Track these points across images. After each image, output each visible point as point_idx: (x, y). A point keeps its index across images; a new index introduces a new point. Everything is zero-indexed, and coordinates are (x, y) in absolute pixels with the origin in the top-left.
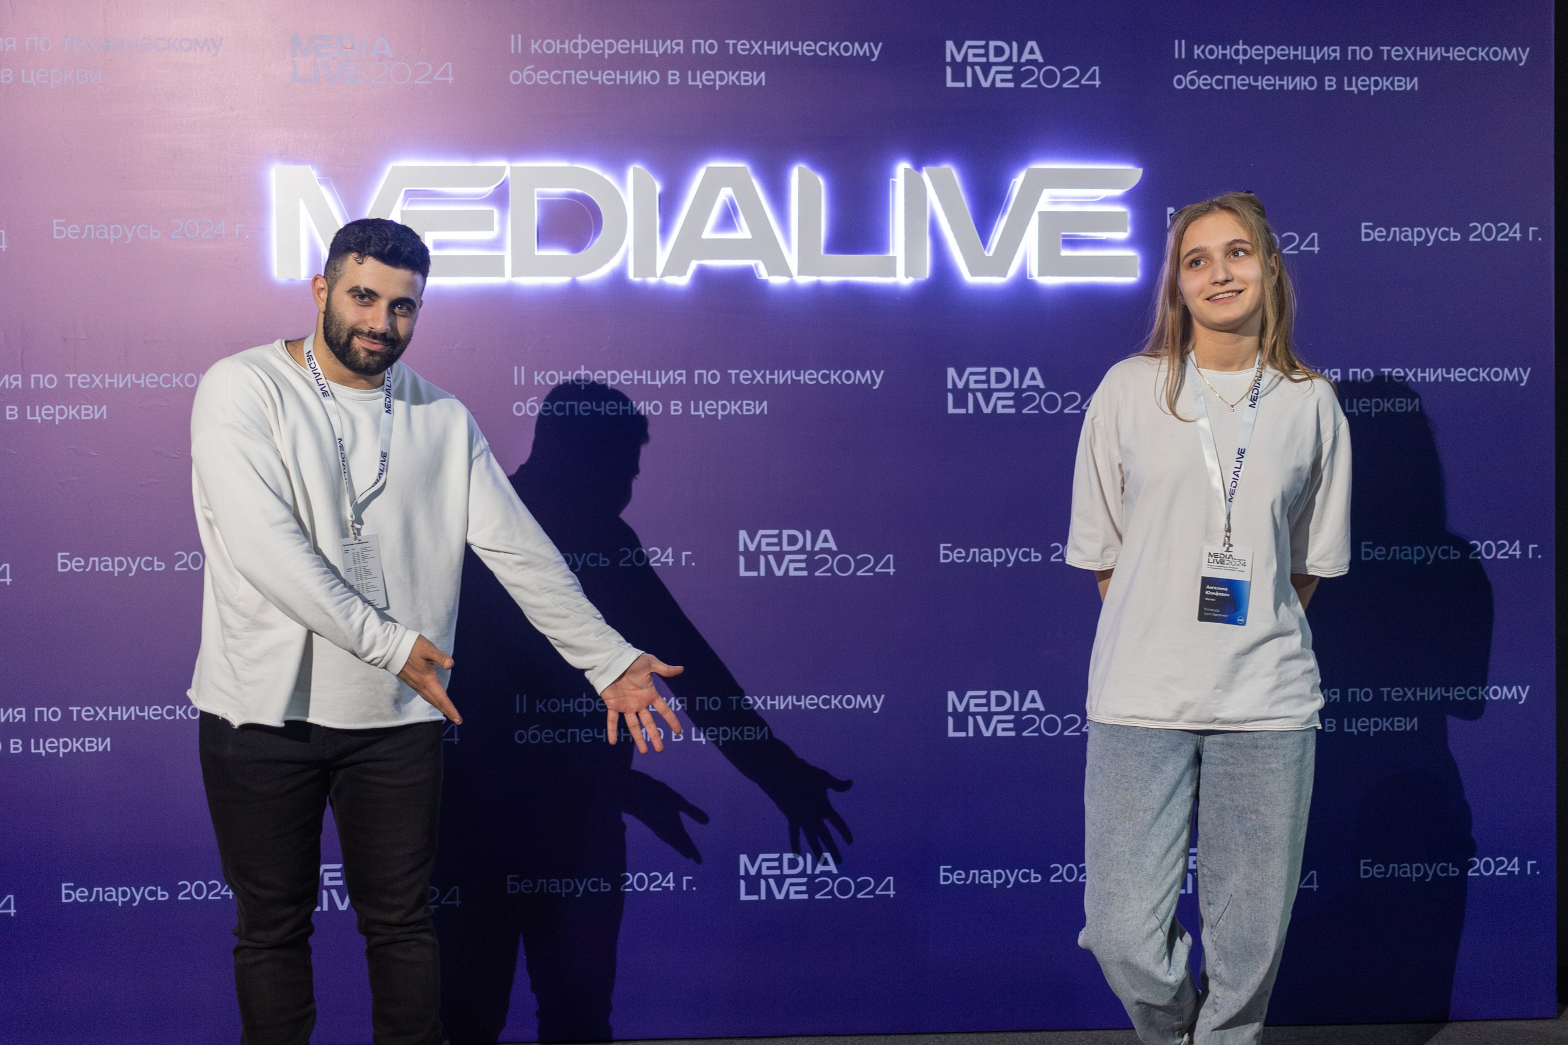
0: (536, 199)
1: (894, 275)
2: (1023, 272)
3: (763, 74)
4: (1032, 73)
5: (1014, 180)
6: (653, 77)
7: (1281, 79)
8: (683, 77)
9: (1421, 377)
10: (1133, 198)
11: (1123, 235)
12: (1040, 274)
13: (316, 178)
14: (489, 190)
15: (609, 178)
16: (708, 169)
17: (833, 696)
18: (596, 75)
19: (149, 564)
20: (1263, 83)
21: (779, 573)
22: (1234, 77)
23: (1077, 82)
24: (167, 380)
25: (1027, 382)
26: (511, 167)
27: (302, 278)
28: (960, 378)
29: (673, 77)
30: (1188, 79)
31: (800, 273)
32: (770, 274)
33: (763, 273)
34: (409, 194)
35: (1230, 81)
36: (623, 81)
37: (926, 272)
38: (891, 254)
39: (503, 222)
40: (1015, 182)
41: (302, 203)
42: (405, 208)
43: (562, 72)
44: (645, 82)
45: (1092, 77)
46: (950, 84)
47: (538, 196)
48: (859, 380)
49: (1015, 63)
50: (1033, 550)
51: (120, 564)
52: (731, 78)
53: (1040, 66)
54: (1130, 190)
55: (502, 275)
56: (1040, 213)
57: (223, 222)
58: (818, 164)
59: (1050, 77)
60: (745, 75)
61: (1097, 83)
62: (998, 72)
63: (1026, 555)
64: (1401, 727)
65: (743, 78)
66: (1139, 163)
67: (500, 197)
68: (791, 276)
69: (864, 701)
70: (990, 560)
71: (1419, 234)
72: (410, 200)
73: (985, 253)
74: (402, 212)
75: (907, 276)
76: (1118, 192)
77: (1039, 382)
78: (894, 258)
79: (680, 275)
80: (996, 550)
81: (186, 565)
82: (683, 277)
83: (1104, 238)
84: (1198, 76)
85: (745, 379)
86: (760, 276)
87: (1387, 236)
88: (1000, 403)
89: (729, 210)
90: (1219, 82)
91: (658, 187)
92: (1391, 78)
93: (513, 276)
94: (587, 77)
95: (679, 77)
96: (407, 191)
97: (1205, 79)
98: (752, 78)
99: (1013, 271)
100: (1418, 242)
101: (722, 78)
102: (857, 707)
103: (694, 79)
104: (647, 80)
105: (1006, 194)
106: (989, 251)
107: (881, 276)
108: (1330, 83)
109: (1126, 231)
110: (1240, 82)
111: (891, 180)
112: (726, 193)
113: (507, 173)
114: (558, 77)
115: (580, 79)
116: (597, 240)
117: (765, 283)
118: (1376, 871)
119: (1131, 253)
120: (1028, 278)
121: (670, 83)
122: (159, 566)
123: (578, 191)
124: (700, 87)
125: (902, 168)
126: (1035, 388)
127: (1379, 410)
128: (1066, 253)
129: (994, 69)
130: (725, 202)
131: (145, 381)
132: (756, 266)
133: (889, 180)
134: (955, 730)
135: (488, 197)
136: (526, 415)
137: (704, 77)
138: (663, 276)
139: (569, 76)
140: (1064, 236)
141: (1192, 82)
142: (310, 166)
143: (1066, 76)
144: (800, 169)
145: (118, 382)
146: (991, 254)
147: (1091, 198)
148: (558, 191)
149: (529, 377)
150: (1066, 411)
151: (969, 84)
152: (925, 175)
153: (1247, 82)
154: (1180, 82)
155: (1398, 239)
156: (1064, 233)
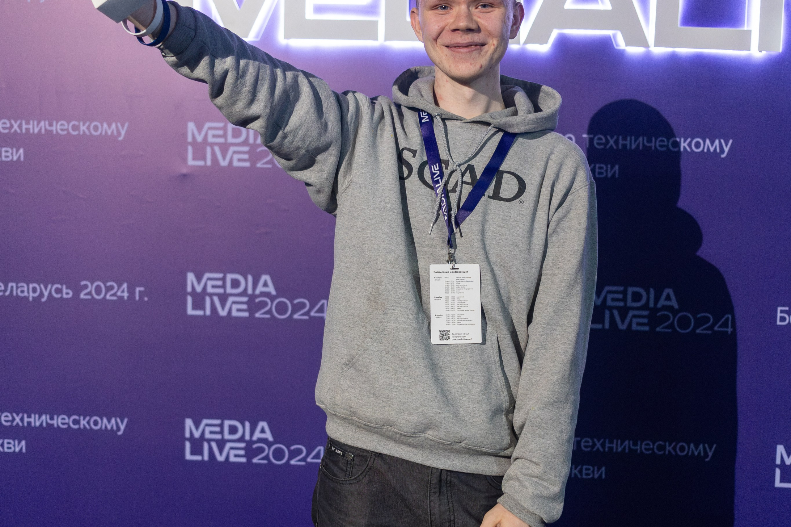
1: (748, 49)
19: (58, 291)
21: (623, 327)
24: (75, 128)
31: (657, 44)
32: (627, 45)
33: (621, 43)
37: (780, 45)
38: (746, 28)
48: (708, 148)
51: (34, 290)
55: (376, 39)
68: (647, 46)
75: (761, 49)
78: (750, 32)
79: (541, 43)
81: (90, 293)
82: (545, 45)
85: (598, 144)
86: (617, 45)
93: (386, 39)
107: (735, 49)
117: (622, 53)
122: (67, 293)
131: (58, 128)
132: (614, 36)
134: (782, 481)
138: (526, 43)
145: (34, 127)
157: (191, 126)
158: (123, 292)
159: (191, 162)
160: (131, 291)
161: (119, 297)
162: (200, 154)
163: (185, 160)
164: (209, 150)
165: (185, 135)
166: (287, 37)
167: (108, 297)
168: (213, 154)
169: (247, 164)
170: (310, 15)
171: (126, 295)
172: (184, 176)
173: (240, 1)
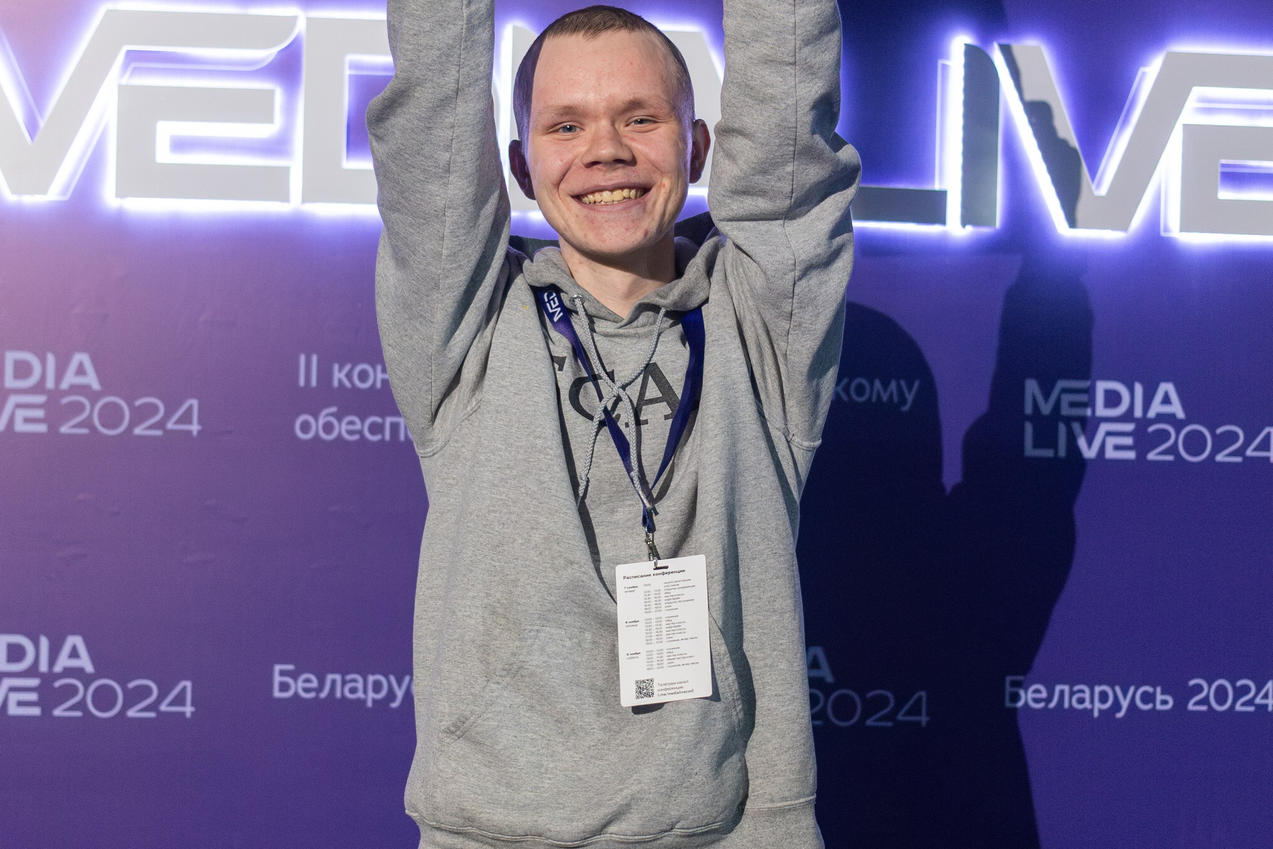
0: (347, 72)
1: (943, 222)
2: (1154, 222)
5: (1142, 70)
12: (1183, 229)
14: (268, 54)
25: (1156, 408)
26: (307, 17)
28: (1046, 396)
34: (132, 56)
37: (997, 222)
38: (937, 186)
39: (289, 110)
40: (1144, 73)
42: (124, 81)
47: (350, 69)
48: (879, 395)
50: (1159, 690)
55: (285, 198)
56: (1186, 127)
63: (1148, 698)
67: (287, 68)
70: (1087, 705)
72: (134, 68)
73: (1093, 187)
74: (121, 88)
75: (964, 223)
77: (1176, 409)
78: (943, 193)
80: (1098, 689)
88: (1111, 441)
93: (304, 201)
96: (129, 52)
99: (1138, 221)
105: (1127, 97)
106: (1098, 186)
107: (919, 222)
111: (940, 62)
113: (301, 27)
120: (1163, 234)
125: (959, 43)
126: (1169, 418)
128: (1226, 194)
133: (937, 62)
135: (266, 67)
136: (317, 438)
140: (1223, 166)
146: (1103, 191)
147: (1268, 104)
149: (325, 375)
150: (1220, 458)
156: (1223, 161)
166: (120, 194)
169: (41, 428)
170: (164, 155)
173: (32, 126)
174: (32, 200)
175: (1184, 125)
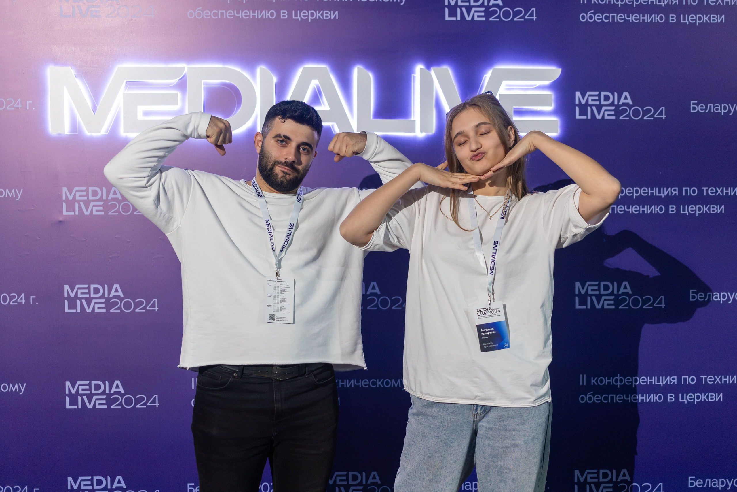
0: (203, 86)
1: (414, 132)
3: (337, 12)
4: (496, 12)
5: (485, 75)
6: (272, 14)
7: (644, 16)
8: (290, 15)
9: (726, 193)
10: (556, 86)
11: (550, 108)
13: (74, 74)
14: (175, 81)
15: (246, 74)
16: (304, 68)
17: (378, 380)
18: (238, 13)
20: (633, 18)
22: (615, 15)
23: (523, 17)
26: (188, 67)
27: (66, 133)
29: (284, 14)
30: (588, 15)
33: (337, 130)
35: (613, 17)
36: (254, 16)
37: (433, 130)
38: (412, 119)
39: (183, 100)
40: (486, 76)
41: (65, 88)
42: (126, 92)
43: (218, 11)
44: (267, 17)
45: (532, 15)
46: (447, 18)
47: (204, 85)
49: (486, 6)
52: (318, 15)
53: (500, 8)
54: (554, 82)
57: (19, 100)
58: (369, 66)
59: (506, 14)
60: (326, 13)
61: (535, 18)
62: (476, 11)
64: (713, 399)
65: (325, 15)
66: (560, 65)
67: (182, 85)
69: (396, 383)
71: (725, 108)
72: (129, 87)
74: (124, 94)
75: (421, 132)
76: (547, 83)
78: (414, 121)
83: (538, 110)
84: (594, 14)
86: (334, 132)
87: (706, 109)
89: (317, 93)
90: (607, 18)
91: (275, 79)
92: (709, 16)
94: (233, 14)
95: (287, 14)
96: (127, 82)
97: (598, 16)
98: (330, 15)
100: (724, 113)
101: (312, 15)
102: (392, 386)
103: (296, 15)
104: (268, 16)
105: (481, 83)
107: (406, 132)
108: (672, 18)
109: (552, 106)
110: (619, 18)
111: (412, 75)
112: (314, 83)
114: (216, 14)
115: (229, 16)
116: (239, 111)
118: (698, 483)
119: (554, 119)
121: (282, 18)
123: (228, 82)
124: (300, 20)
125: (419, 68)
127: (701, 212)
129: (474, 9)
130: (314, 87)
132: (333, 126)
133: (411, 76)
135: (174, 85)
137: (302, 14)
139: (222, 14)
140: (514, 108)
141: (591, 18)
142: (70, 67)
143: (516, 14)
144: (358, 68)
147: (531, 86)
148: (216, 82)
151: (459, 19)
152: (433, 72)
153: (623, 17)
154: (583, 17)
155: (712, 111)
156: (514, 107)
157: (65, 190)
158: (21, 299)
159: (65, 213)
160: (27, 298)
161: (18, 303)
162: (71, 208)
163: (61, 212)
164: (77, 205)
165: (61, 196)
166: (125, 131)
167: (11, 303)
168: (80, 207)
169: (102, 213)
170: (140, 117)
171: (23, 301)
172: (61, 222)
173: (95, 109)
174: (95, 135)
175: (500, 94)
